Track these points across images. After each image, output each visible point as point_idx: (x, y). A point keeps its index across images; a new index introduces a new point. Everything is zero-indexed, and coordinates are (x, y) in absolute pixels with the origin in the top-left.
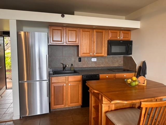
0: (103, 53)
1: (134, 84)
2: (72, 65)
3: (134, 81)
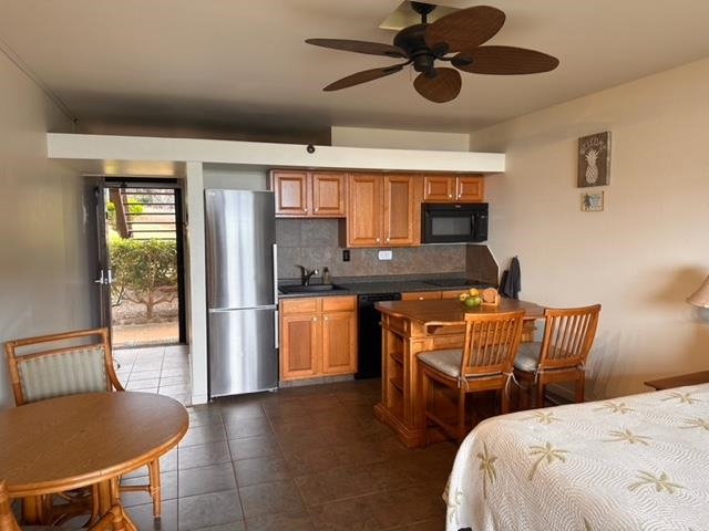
0: (410, 237)
1: (471, 302)
2: (326, 270)
3: (475, 296)
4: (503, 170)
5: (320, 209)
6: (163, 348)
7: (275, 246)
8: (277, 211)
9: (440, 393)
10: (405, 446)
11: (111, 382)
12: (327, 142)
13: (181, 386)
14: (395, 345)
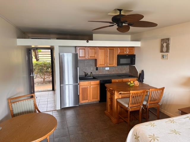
0: (114, 64)
1: (131, 85)
2: (91, 73)
3: (132, 83)
4: (140, 46)
5: (90, 57)
6: (48, 92)
7: (78, 68)
8: (78, 58)
9: (122, 109)
10: (113, 123)
11: (36, 108)
12: (92, 39)
13: (53, 104)
14: (110, 96)
